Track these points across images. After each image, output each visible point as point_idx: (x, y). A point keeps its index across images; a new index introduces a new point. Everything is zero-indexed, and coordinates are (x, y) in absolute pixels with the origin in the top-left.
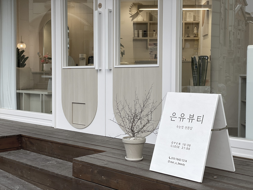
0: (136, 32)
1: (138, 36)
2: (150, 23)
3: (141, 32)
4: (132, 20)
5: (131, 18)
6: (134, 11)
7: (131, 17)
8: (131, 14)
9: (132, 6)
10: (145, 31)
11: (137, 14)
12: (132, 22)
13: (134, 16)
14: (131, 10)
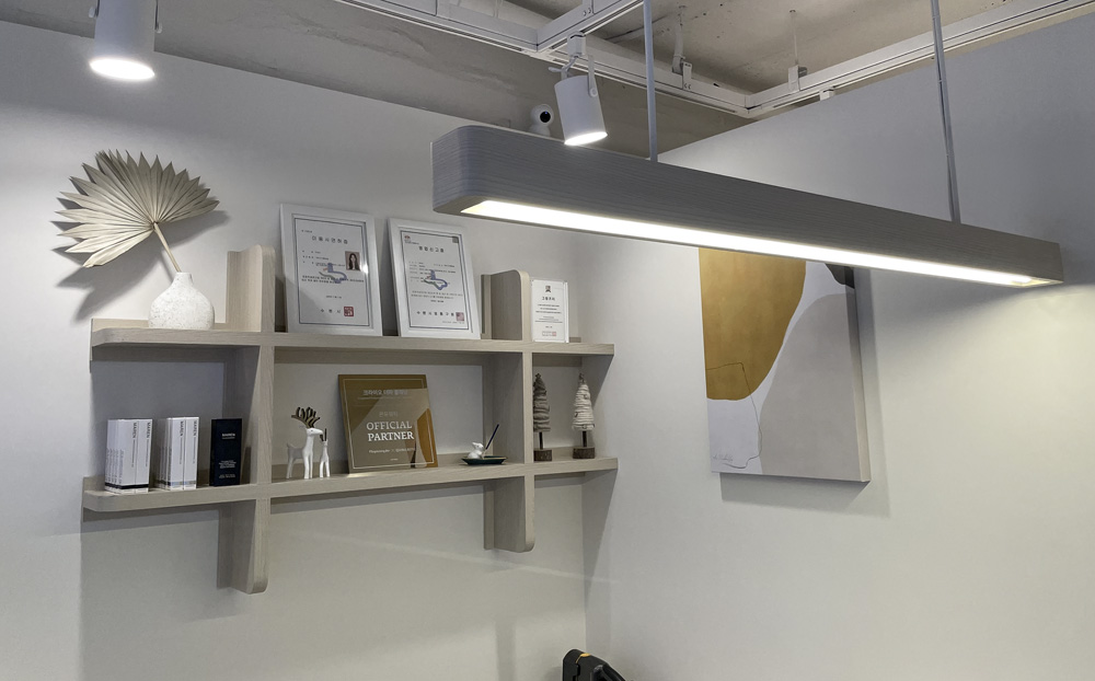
2: (282, 354)
3: (185, 437)
4: (84, 311)
5: (77, 295)
6: (115, 230)
7: (70, 281)
8: (84, 256)
9: (84, 177)
14: (77, 216)
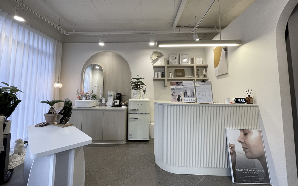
0: (156, 73)
1: (158, 77)
2: (167, 66)
3: (160, 73)
5: (152, 63)
6: (154, 57)
7: (152, 62)
8: (152, 60)
9: (152, 54)
10: (164, 73)
11: (156, 60)
12: (153, 66)
13: (154, 61)
14: (152, 57)
